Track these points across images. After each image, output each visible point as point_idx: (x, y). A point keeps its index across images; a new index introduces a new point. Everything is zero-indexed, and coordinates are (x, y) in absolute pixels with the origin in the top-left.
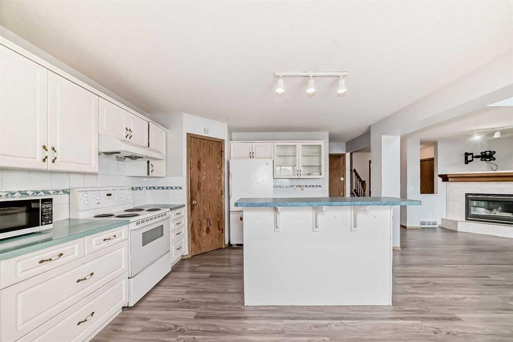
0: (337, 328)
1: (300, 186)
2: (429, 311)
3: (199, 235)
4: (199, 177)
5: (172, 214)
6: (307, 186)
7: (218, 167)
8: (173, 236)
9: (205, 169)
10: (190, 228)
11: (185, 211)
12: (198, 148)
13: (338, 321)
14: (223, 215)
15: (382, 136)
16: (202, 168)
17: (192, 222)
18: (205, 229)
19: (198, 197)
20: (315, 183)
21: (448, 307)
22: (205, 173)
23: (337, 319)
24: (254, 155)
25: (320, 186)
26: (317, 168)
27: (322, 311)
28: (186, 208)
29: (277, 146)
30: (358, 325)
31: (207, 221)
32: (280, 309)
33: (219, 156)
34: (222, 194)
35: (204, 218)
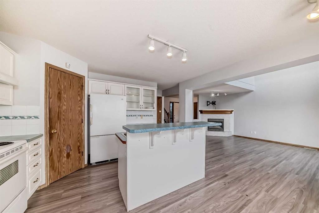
0: (191, 201)
1: (140, 116)
2: (218, 175)
3: (59, 161)
4: (59, 107)
5: (30, 145)
6: (144, 116)
7: (79, 98)
8: (29, 169)
9: (66, 99)
10: (48, 156)
11: (42, 141)
12: (59, 79)
13: (189, 197)
14: (83, 140)
15: (186, 90)
16: (62, 98)
17: (50, 151)
18: (65, 155)
19: (58, 125)
20: (149, 113)
21: (222, 171)
22: (65, 103)
23: (187, 195)
24: (109, 92)
25: (152, 116)
26: (151, 104)
27: (178, 194)
28: (43, 137)
29: (127, 87)
30: (199, 195)
31: (67, 147)
32: (154, 203)
33: (79, 89)
34: (82, 122)
35: (64, 145)
